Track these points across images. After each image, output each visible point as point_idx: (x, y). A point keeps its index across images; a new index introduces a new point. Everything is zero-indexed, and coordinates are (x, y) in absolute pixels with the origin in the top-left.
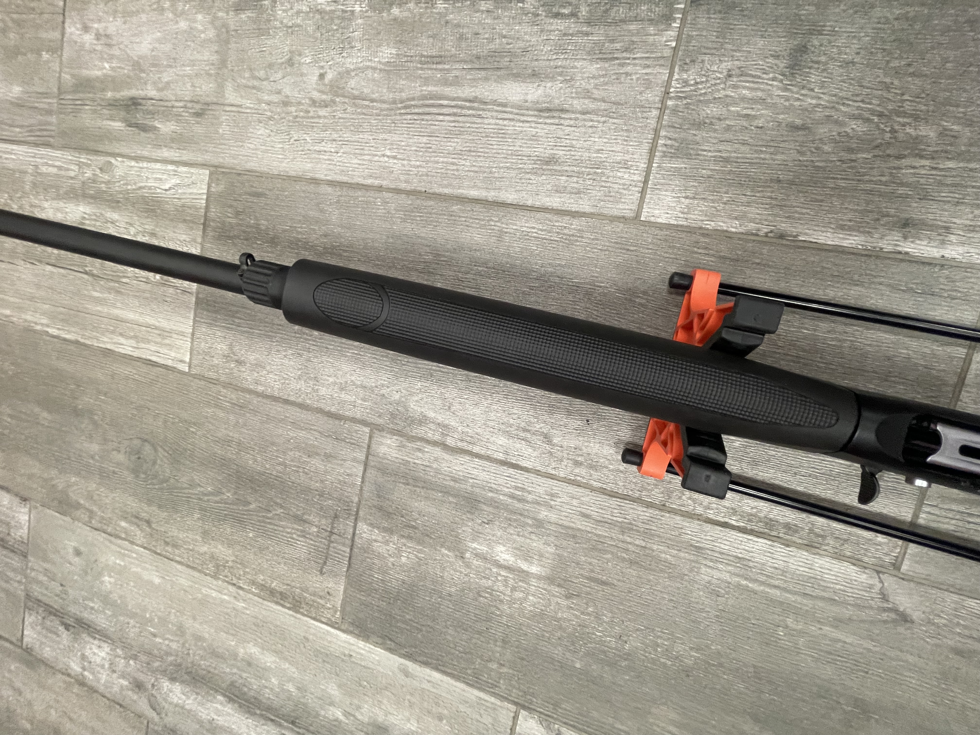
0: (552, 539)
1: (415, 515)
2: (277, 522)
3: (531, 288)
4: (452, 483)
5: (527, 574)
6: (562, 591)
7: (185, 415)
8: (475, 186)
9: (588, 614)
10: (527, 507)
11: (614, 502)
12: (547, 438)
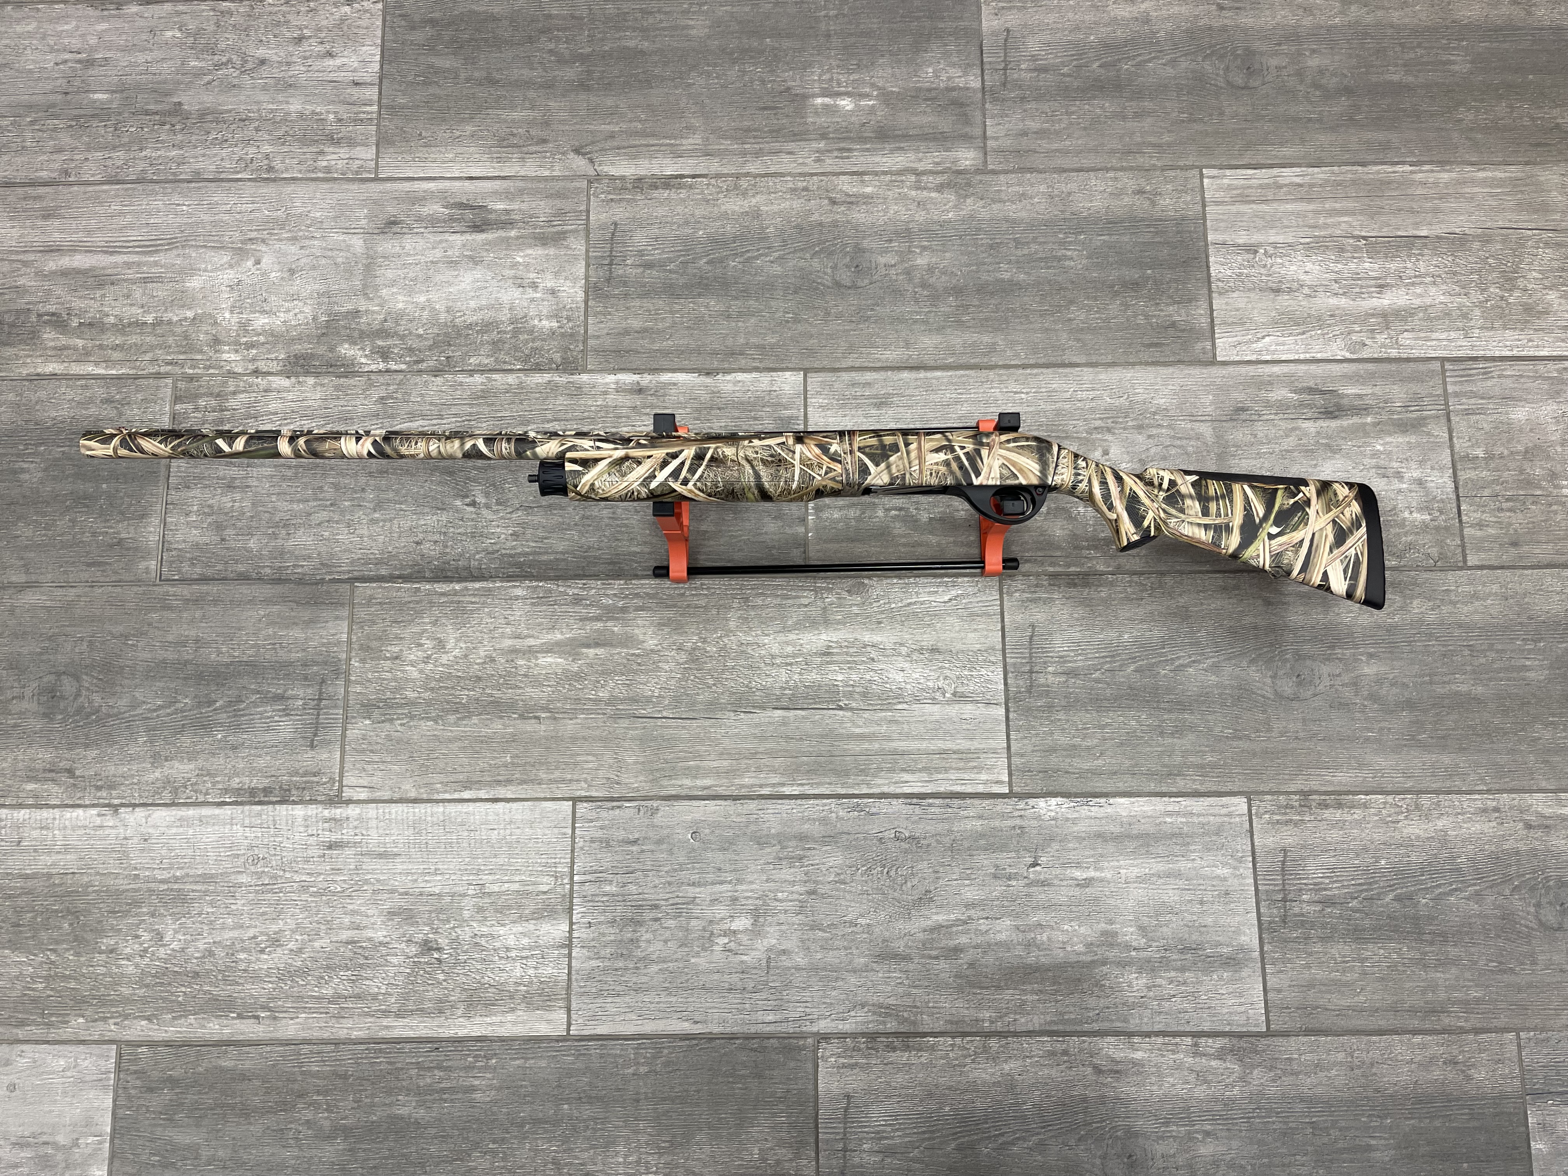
0: (811, 128)
1: (929, 110)
2: (1065, 59)
3: (872, 310)
4: (902, 145)
5: (823, 95)
6: (794, 92)
7: (1197, 127)
8: (938, 379)
9: (770, 81)
10: (837, 146)
11: (772, 169)
12: (833, 202)
